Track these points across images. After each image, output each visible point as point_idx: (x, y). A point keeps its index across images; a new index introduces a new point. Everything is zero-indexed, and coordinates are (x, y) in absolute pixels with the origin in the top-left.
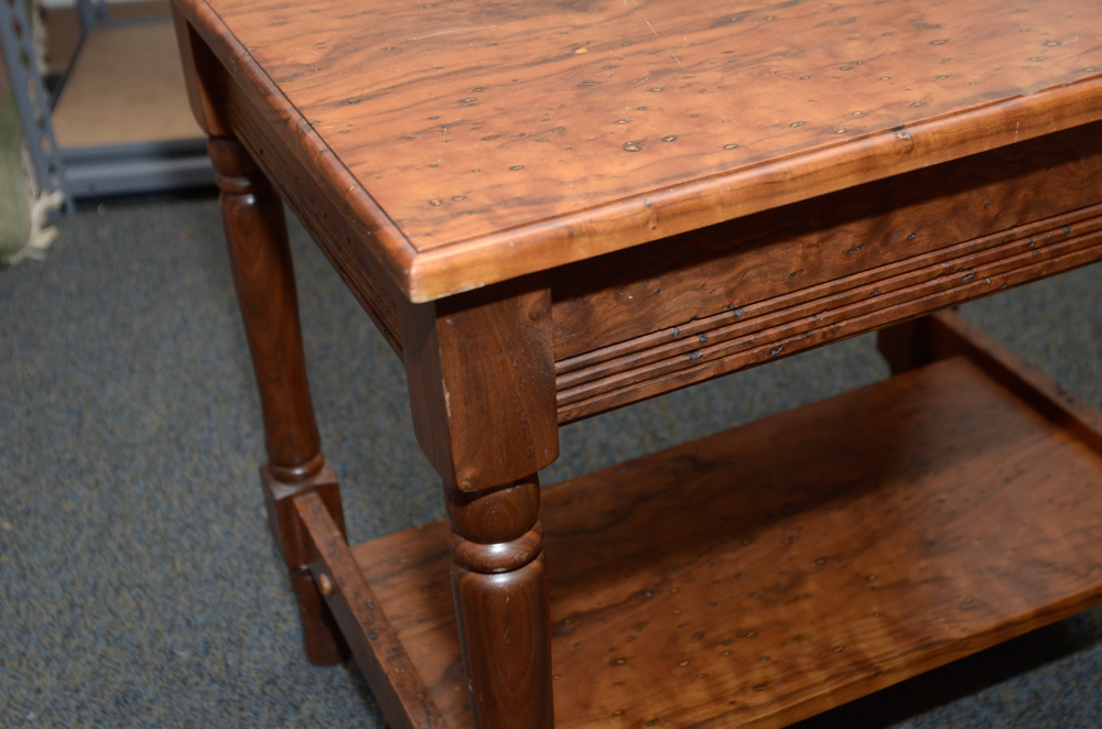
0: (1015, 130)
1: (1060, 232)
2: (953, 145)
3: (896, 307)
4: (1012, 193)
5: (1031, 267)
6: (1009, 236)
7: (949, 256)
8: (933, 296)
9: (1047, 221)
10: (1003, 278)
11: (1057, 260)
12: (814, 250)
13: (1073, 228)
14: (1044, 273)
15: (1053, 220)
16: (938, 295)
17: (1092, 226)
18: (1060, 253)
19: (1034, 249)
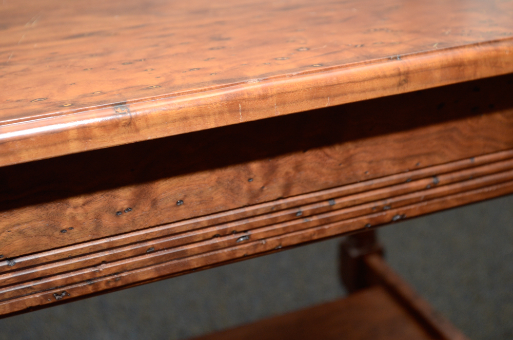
0: (239, 111)
1: (326, 204)
2: (174, 121)
3: (176, 262)
4: (273, 171)
5: (303, 232)
6: (277, 206)
7: (221, 221)
8: (212, 253)
9: (312, 195)
10: (278, 240)
11: (326, 227)
12: (80, 211)
13: (337, 202)
14: (316, 237)
15: (317, 194)
16: (216, 252)
17: (355, 201)
18: (328, 221)
19: (303, 217)
